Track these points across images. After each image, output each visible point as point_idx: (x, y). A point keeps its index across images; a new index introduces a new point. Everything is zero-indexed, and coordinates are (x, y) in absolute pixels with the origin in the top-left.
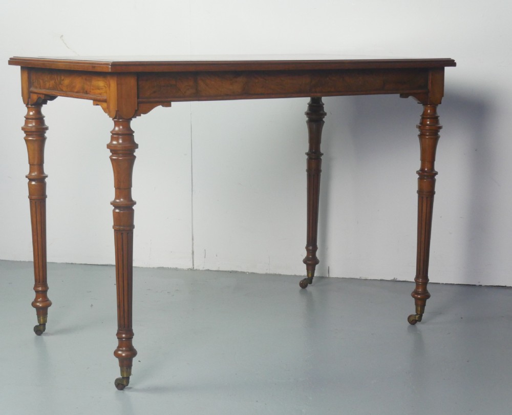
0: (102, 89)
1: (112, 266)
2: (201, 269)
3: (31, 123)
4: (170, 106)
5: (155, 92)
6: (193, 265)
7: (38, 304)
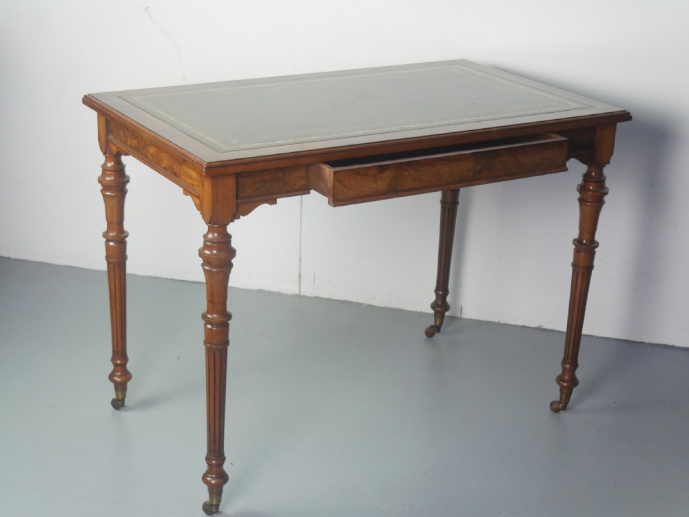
0: (194, 180)
1: (202, 283)
2: (309, 294)
3: (109, 176)
4: (275, 203)
5: (257, 189)
6: (300, 290)
7: (116, 378)
